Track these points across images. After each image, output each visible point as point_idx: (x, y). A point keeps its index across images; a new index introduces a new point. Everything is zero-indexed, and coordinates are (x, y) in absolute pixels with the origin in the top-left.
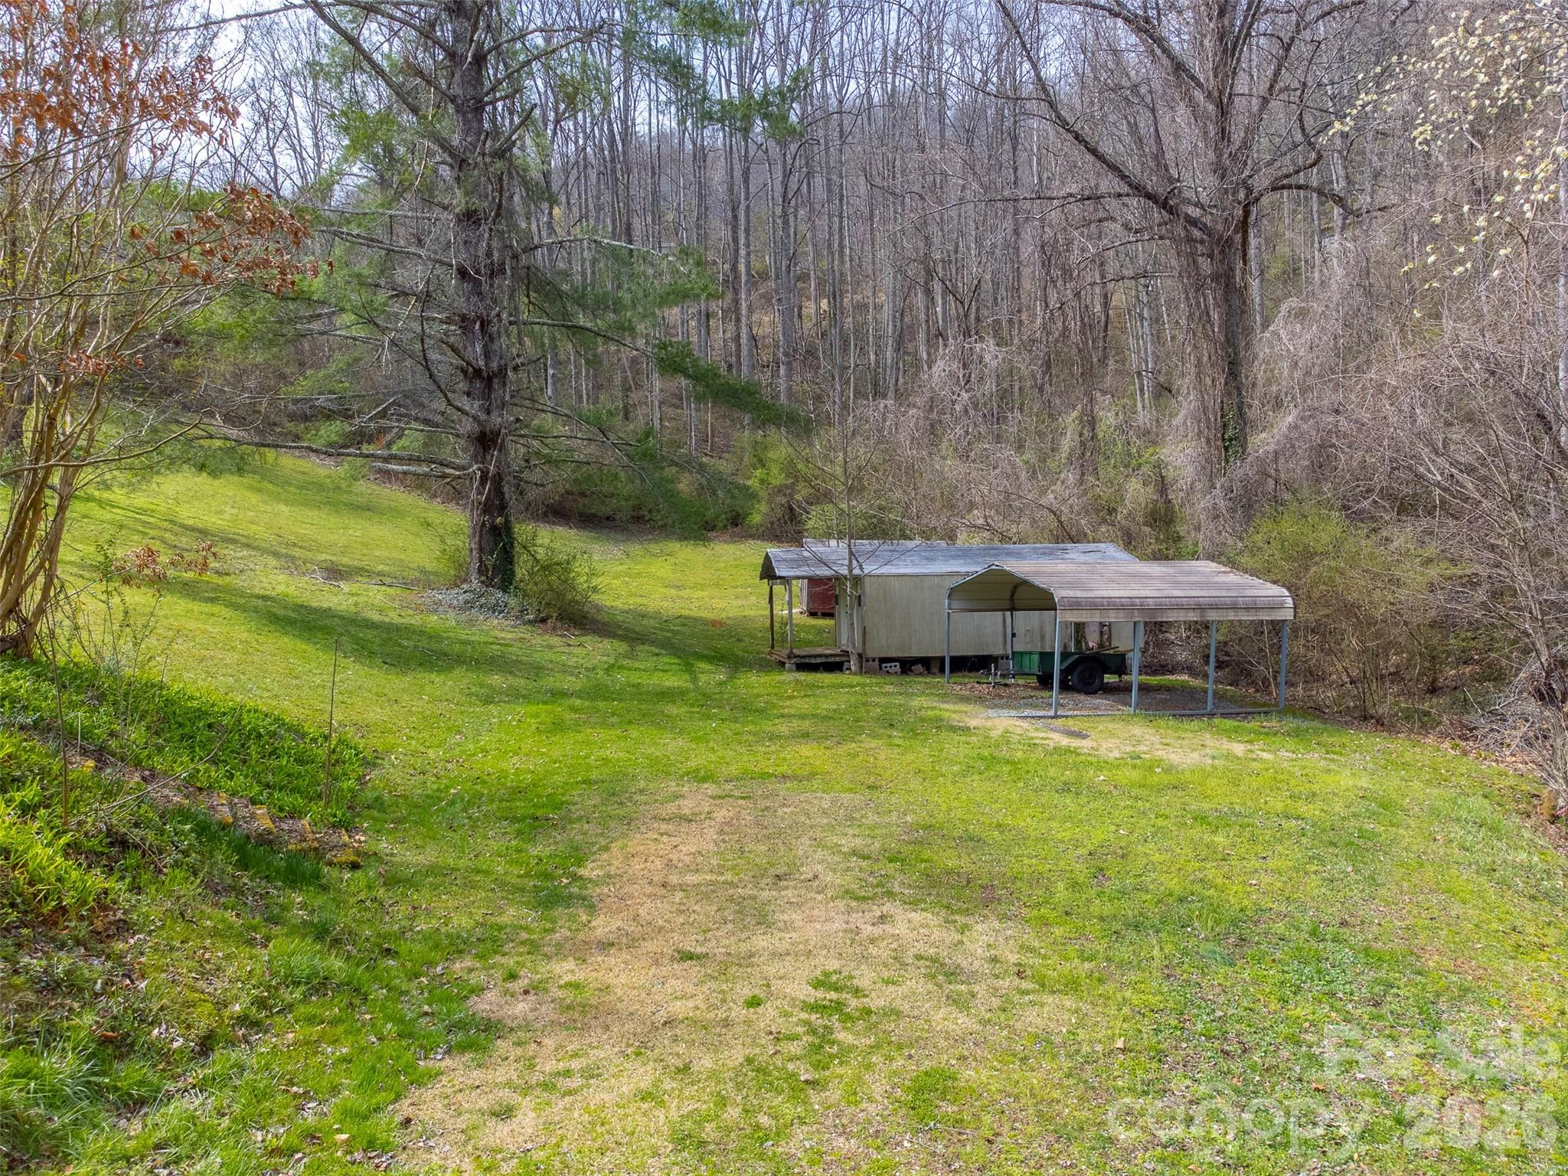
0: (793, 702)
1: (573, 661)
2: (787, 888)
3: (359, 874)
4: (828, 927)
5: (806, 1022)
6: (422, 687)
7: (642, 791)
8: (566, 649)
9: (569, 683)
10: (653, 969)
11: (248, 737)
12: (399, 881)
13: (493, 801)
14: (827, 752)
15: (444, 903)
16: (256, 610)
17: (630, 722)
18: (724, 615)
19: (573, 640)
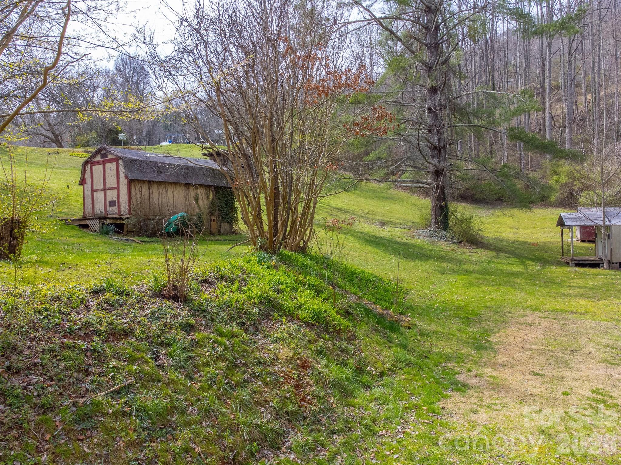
0: (575, 281)
1: (473, 259)
2: (577, 355)
3: (411, 330)
4: (596, 372)
5: (589, 404)
6: (418, 266)
7: (509, 312)
8: (471, 254)
9: (473, 267)
10: (523, 376)
11: (368, 282)
12: (424, 335)
13: (451, 310)
14: (593, 304)
15: (441, 344)
16: (360, 237)
17: (500, 285)
18: (538, 241)
19: (473, 250)
